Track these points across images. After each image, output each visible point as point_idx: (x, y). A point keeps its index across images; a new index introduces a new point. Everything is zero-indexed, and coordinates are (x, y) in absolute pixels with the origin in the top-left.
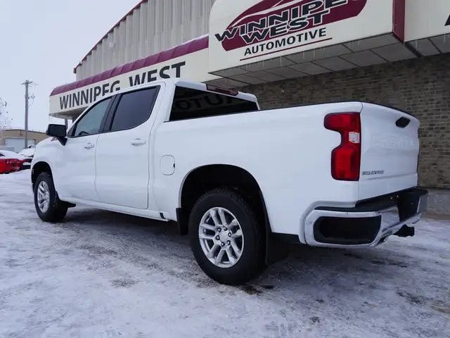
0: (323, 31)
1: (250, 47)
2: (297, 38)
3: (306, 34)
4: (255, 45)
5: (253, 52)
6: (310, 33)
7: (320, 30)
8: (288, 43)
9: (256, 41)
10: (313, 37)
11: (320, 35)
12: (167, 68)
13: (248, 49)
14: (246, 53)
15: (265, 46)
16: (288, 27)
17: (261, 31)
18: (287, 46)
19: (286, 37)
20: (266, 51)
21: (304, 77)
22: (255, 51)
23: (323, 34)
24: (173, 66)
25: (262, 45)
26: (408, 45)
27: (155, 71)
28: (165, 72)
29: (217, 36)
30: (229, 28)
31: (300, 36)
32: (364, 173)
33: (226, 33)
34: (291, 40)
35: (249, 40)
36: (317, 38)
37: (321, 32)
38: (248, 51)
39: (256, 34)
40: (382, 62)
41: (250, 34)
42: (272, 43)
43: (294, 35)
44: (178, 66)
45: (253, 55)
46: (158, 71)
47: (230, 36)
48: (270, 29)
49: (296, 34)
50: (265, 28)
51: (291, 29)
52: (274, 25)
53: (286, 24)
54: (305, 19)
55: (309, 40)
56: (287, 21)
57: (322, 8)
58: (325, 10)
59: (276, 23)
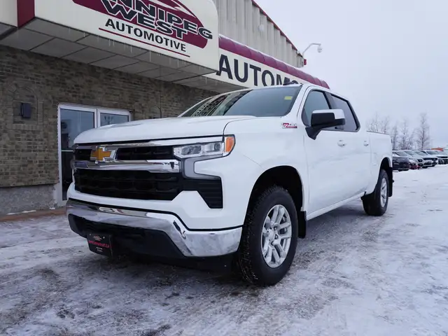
5: (119, 29)
48: (137, 14)
49: (163, 36)
50: (131, 9)
51: (159, 28)
52: (142, 13)
53: (153, 20)
54: (169, 26)
55: (174, 48)
56: (155, 18)
57: (182, 26)
58: (184, 29)
59: (144, 12)
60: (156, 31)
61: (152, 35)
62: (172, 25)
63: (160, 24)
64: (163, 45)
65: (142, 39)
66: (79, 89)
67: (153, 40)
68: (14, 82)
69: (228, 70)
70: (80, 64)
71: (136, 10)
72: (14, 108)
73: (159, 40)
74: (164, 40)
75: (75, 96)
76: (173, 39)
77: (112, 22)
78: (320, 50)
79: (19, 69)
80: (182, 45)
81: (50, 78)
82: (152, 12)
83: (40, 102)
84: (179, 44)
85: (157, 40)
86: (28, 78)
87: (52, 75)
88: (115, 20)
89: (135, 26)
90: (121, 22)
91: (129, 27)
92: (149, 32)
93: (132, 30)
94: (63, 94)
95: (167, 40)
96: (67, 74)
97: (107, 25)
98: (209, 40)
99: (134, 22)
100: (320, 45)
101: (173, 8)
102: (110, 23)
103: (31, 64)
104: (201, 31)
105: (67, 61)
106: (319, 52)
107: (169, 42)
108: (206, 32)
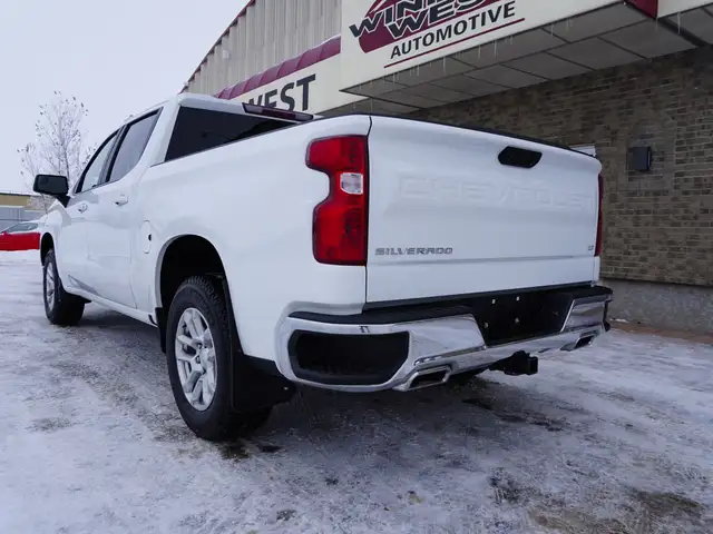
0: (510, 7)
1: (399, 44)
2: (470, 23)
3: (484, 14)
4: (406, 40)
5: (404, 52)
6: (490, 12)
7: (506, 6)
8: (456, 33)
9: (408, 34)
10: (494, 20)
11: (506, 16)
12: (290, 86)
13: (396, 47)
14: (393, 54)
15: (421, 41)
16: (456, 5)
17: (415, 15)
18: (455, 38)
19: (453, 23)
20: (422, 49)
21: (504, 93)
22: (406, 49)
23: (510, 12)
24: (299, 83)
25: (417, 40)
26: (667, 23)
27: (274, 92)
28: (289, 93)
29: (353, 28)
30: (370, 14)
31: (474, 18)
32: (380, 251)
33: (365, 23)
34: (460, 28)
35: (397, 33)
36: (501, 20)
37: (506, 9)
38: (396, 52)
39: (409, 21)
40: (631, 59)
41: (399, 22)
42: (432, 35)
43: (465, 17)
44: (305, 82)
45: (403, 56)
46: (279, 92)
47: (370, 27)
48: (428, 11)
50: (422, 9)
51: (461, 7)
52: (436, 4)
76: (488, 9)
77: (398, 49)
89: (424, 33)
97: (392, 57)
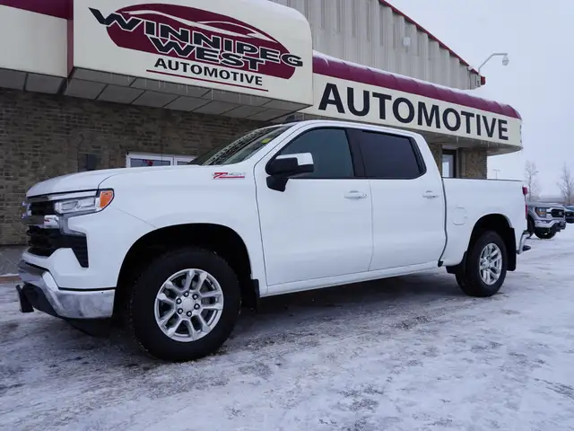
3: (242, 75)
5: (170, 68)
11: (257, 83)
16: (220, 58)
17: (182, 45)
22: (173, 67)
35: (162, 48)
48: (195, 49)
49: (229, 70)
50: (189, 44)
51: (224, 61)
52: (202, 46)
53: (217, 52)
54: (239, 57)
55: (245, 83)
56: (219, 50)
57: (257, 56)
58: (260, 59)
59: (205, 45)
60: (221, 65)
61: (215, 70)
62: (244, 55)
63: (226, 56)
64: (231, 80)
65: (202, 76)
66: (150, 137)
67: (216, 76)
68: (80, 133)
69: (338, 102)
70: (153, 108)
71: (194, 45)
72: (78, 160)
73: (225, 75)
74: (232, 75)
75: (146, 144)
76: (245, 72)
77: (163, 62)
78: (505, 62)
79: (86, 119)
80: (257, 78)
81: (118, 126)
82: (215, 44)
83: (106, 153)
84: (252, 77)
85: (221, 76)
86: (94, 128)
87: (121, 123)
88: (166, 59)
89: (192, 63)
90: (174, 60)
91: (185, 65)
92: (211, 67)
93: (188, 68)
94: (133, 143)
95: (235, 74)
96: (138, 121)
97: (156, 66)
98: (297, 67)
99: (192, 58)
100: (506, 54)
101: (244, 36)
102: (161, 63)
103: (98, 113)
104: (285, 58)
105: (136, 107)
106: (506, 65)
107: (238, 77)
108: (293, 59)
